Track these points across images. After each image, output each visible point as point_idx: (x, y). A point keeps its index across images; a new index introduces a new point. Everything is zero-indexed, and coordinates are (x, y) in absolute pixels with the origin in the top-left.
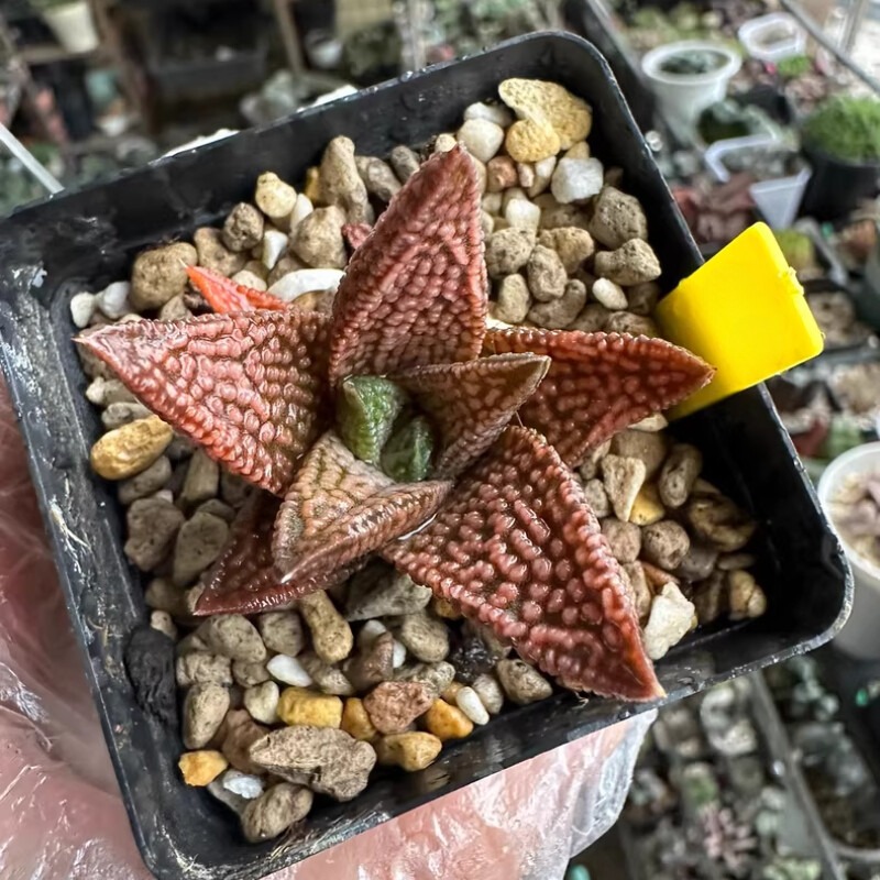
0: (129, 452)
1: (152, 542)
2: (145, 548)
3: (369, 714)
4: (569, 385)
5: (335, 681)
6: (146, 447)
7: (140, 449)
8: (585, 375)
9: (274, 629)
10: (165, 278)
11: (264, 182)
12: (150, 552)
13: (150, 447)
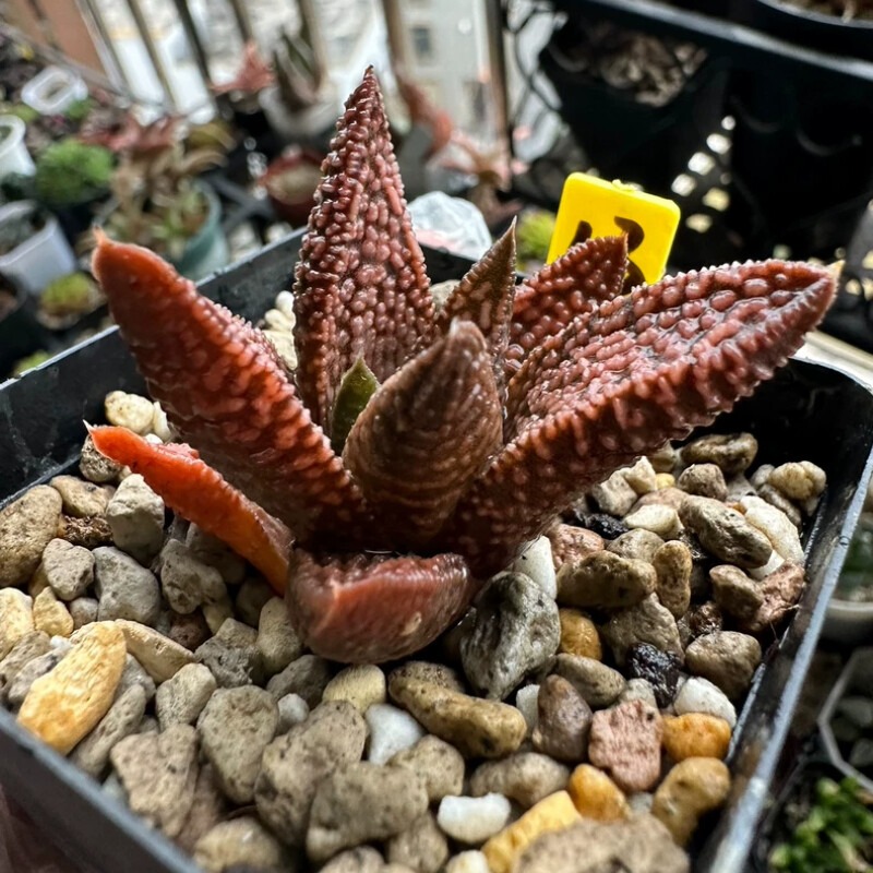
0: (79, 682)
1: (173, 770)
2: (167, 783)
3: (608, 771)
4: (529, 337)
5: (537, 768)
6: (101, 665)
7: (94, 670)
8: (536, 321)
9: (414, 761)
10: (32, 520)
11: (112, 402)
12: (175, 787)
13: (106, 662)
